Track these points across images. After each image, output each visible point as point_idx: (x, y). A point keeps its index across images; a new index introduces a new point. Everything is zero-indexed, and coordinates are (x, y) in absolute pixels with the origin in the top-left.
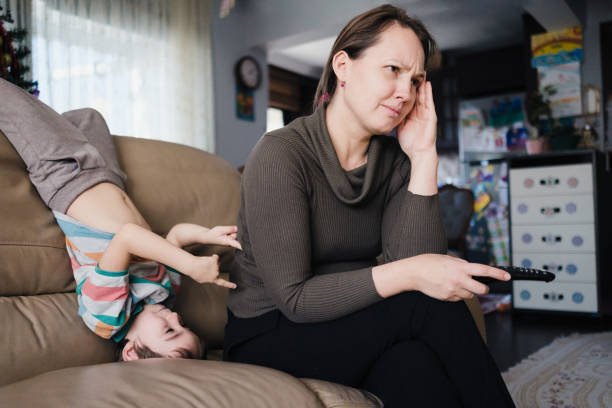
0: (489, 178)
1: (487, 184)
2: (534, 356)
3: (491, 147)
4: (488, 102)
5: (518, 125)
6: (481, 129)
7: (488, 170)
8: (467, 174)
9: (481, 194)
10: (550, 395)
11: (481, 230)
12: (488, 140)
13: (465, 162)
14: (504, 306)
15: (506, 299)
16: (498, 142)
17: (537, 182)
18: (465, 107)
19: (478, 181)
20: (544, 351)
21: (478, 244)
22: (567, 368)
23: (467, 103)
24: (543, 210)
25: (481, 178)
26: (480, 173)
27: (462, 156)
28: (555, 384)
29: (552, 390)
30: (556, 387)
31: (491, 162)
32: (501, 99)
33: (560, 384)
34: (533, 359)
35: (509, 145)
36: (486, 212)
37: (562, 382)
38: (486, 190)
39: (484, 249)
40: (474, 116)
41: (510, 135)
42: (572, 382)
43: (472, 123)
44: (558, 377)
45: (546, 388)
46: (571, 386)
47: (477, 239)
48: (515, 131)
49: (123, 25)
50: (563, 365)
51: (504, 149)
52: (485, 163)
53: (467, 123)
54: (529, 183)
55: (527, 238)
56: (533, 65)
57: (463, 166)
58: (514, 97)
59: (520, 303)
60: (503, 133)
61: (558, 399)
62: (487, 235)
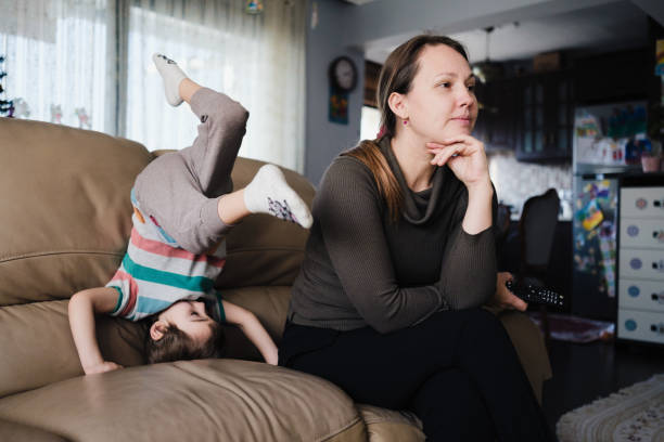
0: (604, 194)
1: (601, 200)
2: (625, 390)
3: (608, 160)
4: (608, 110)
5: (641, 136)
6: (598, 139)
7: (603, 185)
8: (580, 187)
9: (594, 211)
10: (630, 430)
11: (592, 251)
12: (604, 152)
13: (578, 175)
14: (608, 335)
15: (611, 329)
16: (616, 155)
17: (651, 203)
18: (581, 115)
19: (592, 197)
20: (638, 386)
21: (587, 265)
22: (657, 406)
23: (584, 110)
24: (655, 234)
25: (595, 193)
26: (595, 188)
27: (575, 168)
28: (638, 420)
29: (633, 427)
30: (640, 424)
31: (607, 176)
32: (622, 107)
33: (644, 421)
34: (623, 394)
35: (629, 158)
36: (598, 231)
37: (647, 418)
38: (599, 206)
39: (594, 272)
40: (591, 125)
41: (629, 148)
42: (658, 420)
43: (588, 133)
44: (645, 415)
45: (628, 424)
46: (656, 424)
47: (586, 260)
48: (636, 143)
49: (216, 24)
50: (655, 403)
51: (623, 162)
52: (601, 177)
53: (582, 133)
54: (641, 204)
55: (636, 264)
56: (657, 74)
57: (575, 178)
58: (637, 106)
59: (624, 334)
60: (622, 146)
61: (636, 436)
62: (599, 256)
